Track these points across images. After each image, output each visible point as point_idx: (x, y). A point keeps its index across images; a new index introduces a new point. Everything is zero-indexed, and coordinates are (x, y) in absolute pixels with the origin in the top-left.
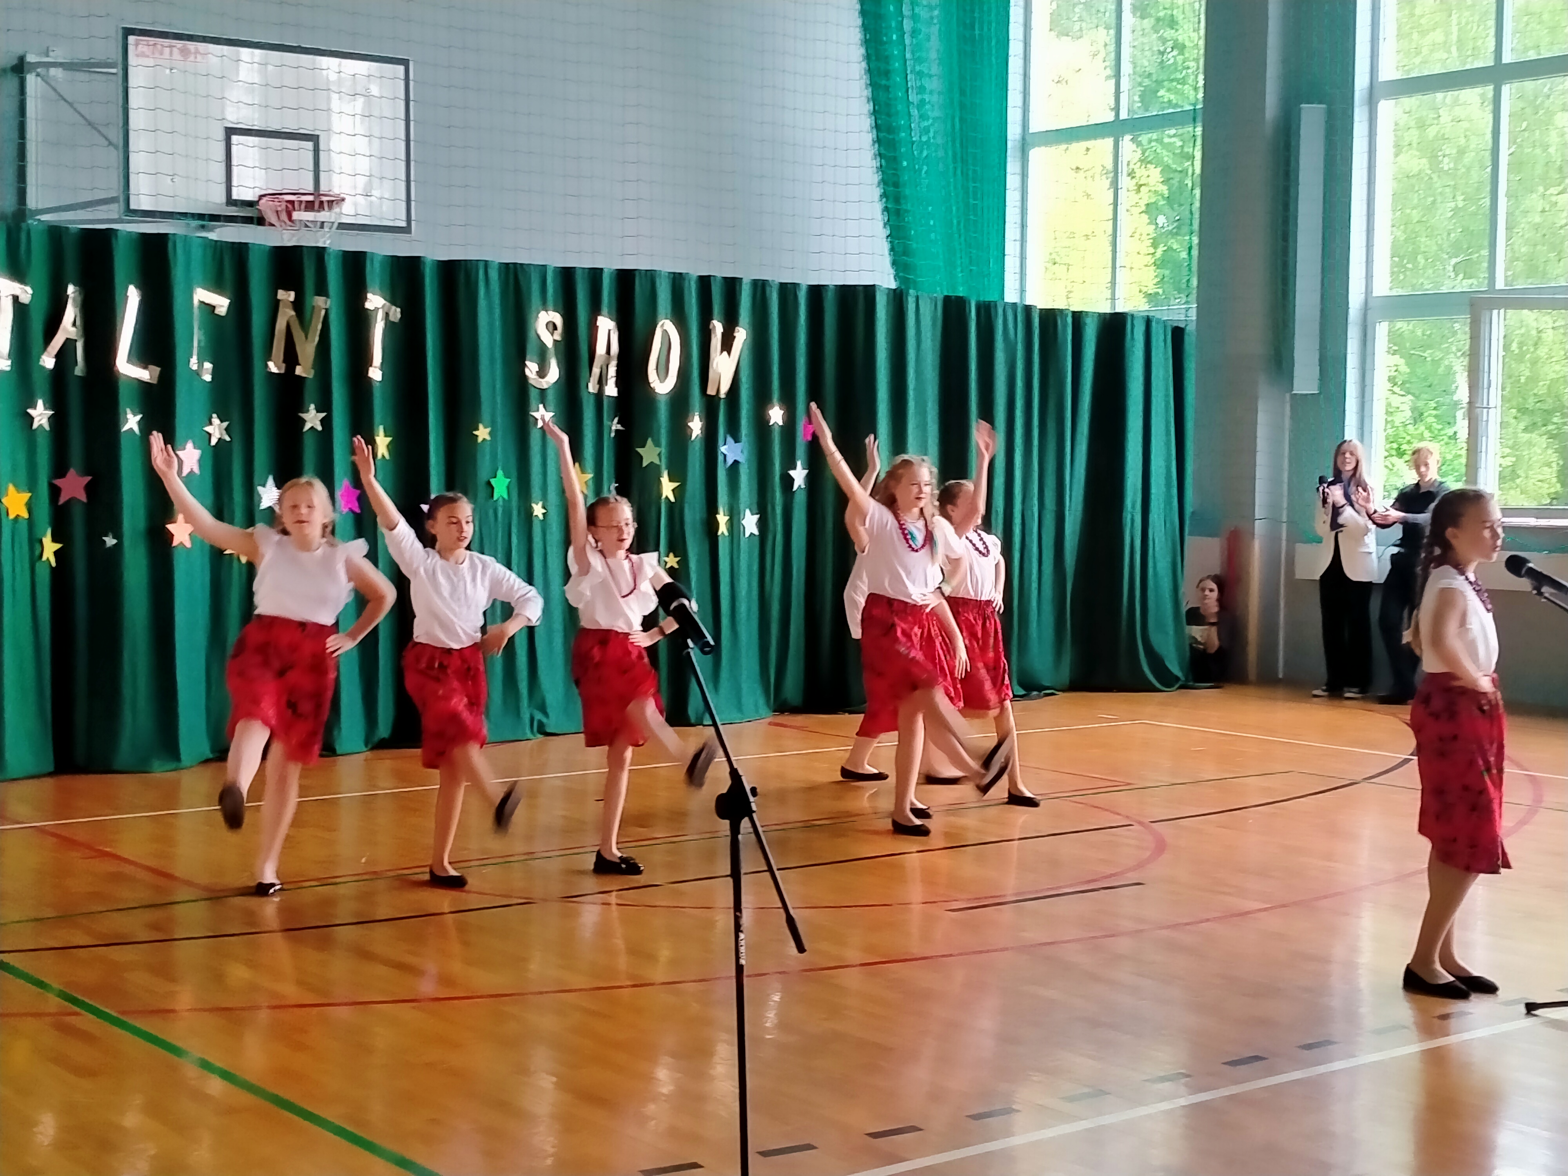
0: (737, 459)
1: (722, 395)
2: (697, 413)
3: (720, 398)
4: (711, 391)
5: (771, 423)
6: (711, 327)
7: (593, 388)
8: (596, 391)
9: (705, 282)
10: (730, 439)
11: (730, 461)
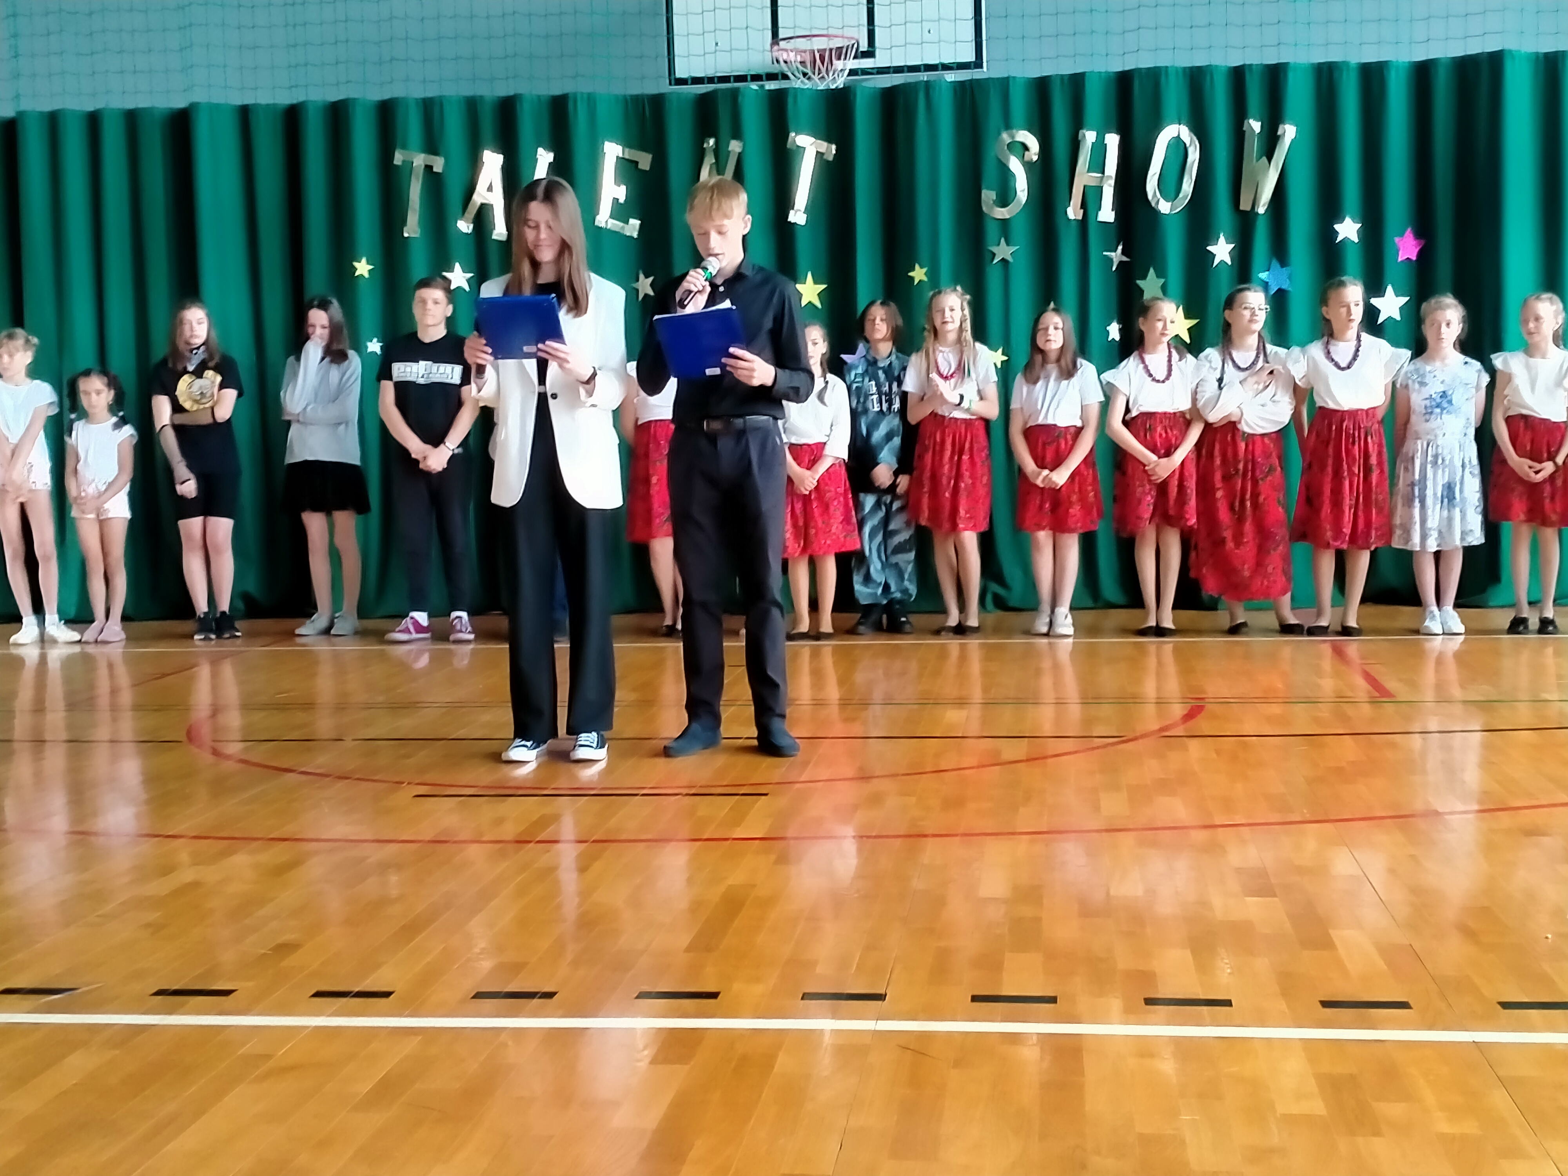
0: (1283, 287)
1: (1261, 210)
2: (1221, 235)
3: (1257, 213)
4: (1245, 206)
5: (1339, 240)
6: (1244, 129)
7: (1073, 212)
8: (1080, 218)
9: (1238, 75)
10: (1275, 264)
11: (1273, 290)
